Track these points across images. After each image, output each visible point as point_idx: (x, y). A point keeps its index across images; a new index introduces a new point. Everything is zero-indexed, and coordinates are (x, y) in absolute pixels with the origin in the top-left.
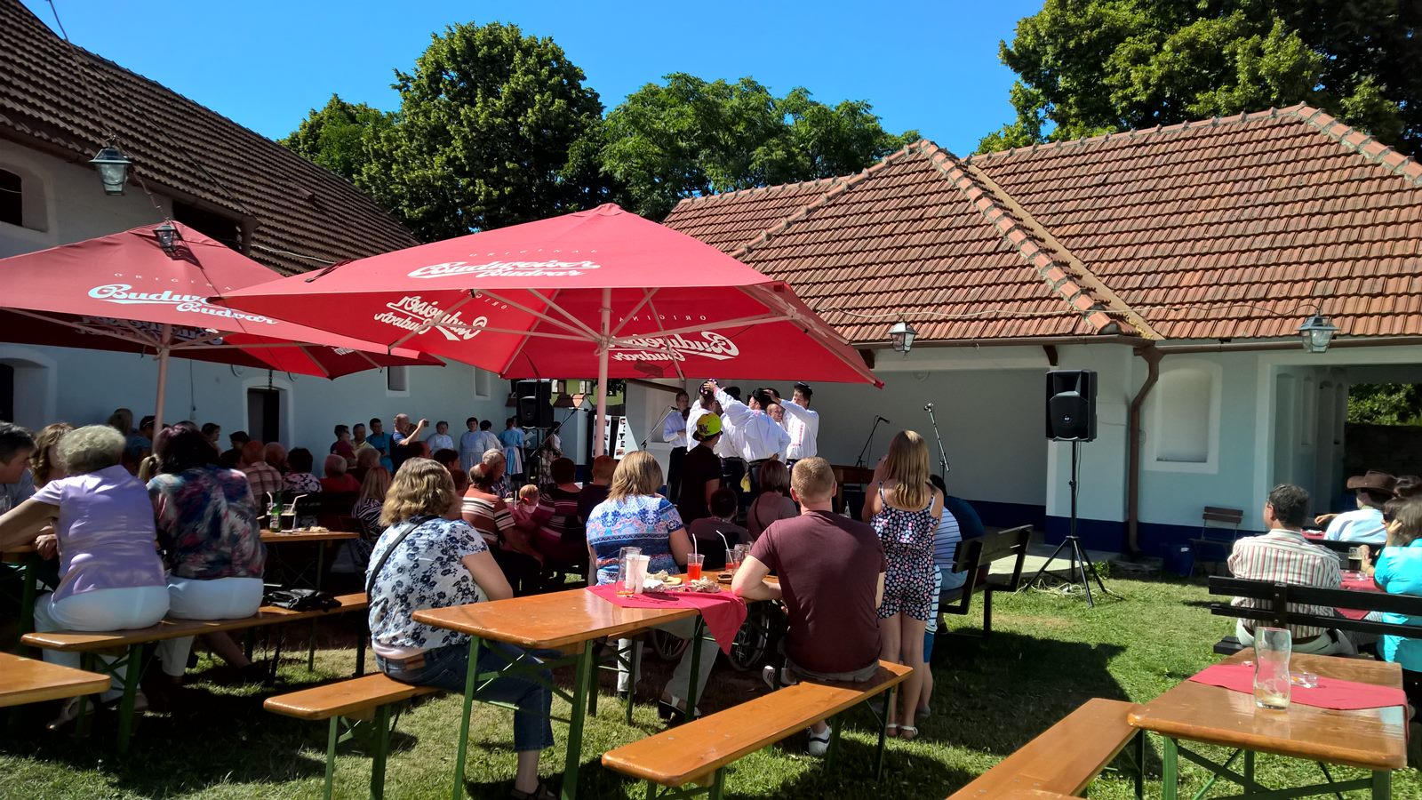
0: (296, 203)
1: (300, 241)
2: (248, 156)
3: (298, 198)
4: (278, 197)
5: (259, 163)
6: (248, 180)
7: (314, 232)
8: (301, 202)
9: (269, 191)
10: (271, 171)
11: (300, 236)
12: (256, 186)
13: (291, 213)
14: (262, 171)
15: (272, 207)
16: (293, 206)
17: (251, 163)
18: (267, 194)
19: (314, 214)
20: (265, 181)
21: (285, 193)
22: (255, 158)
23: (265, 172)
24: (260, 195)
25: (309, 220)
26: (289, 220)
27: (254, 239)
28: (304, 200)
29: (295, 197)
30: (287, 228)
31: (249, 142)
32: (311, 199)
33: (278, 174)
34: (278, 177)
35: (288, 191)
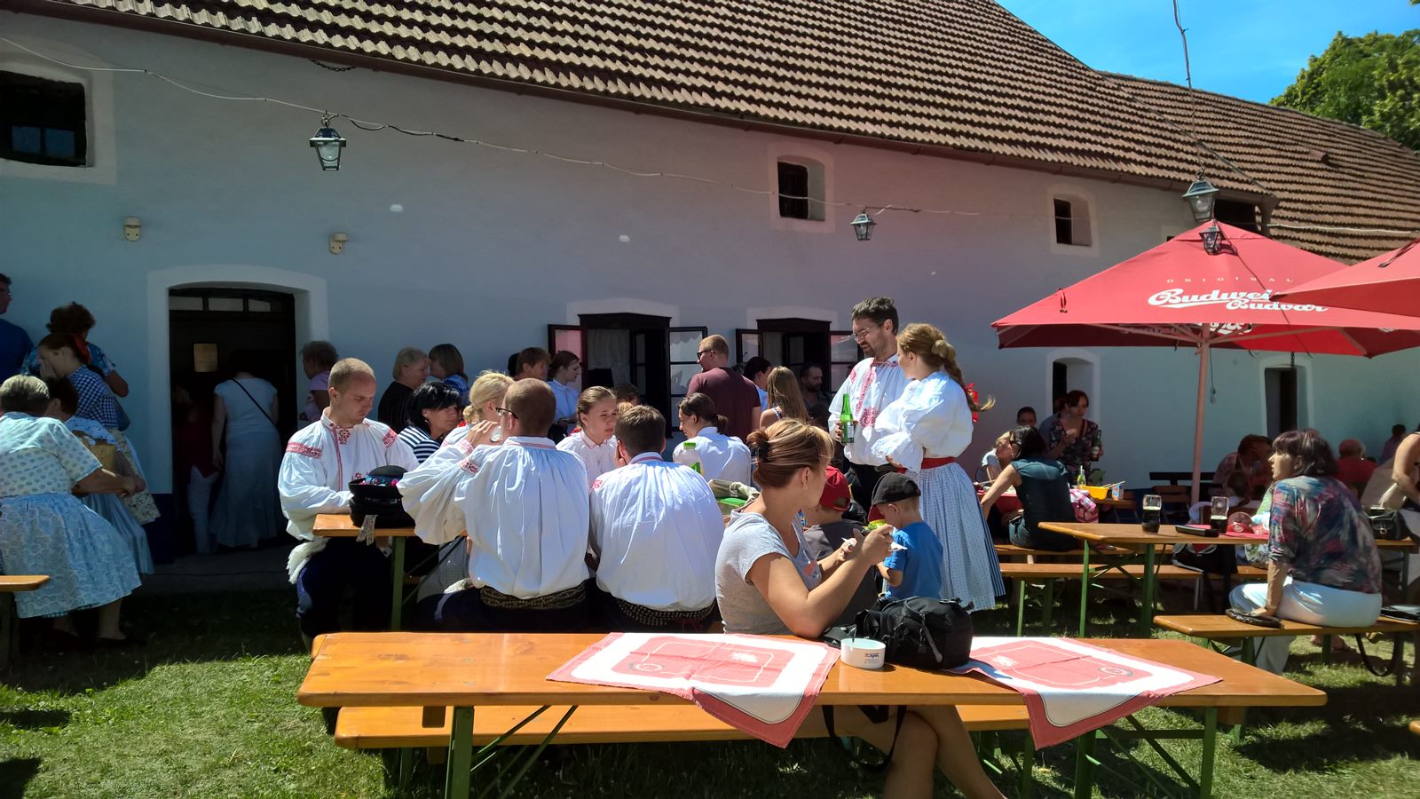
0: (1308, 168)
1: (1316, 207)
2: (1256, 129)
3: (1311, 161)
4: (1288, 165)
5: (1267, 134)
6: (1259, 155)
7: (1331, 195)
8: (1314, 165)
9: (1279, 161)
10: (1281, 140)
11: (1317, 203)
12: (1267, 160)
13: (1305, 179)
14: (1271, 142)
15: (1284, 177)
16: (1306, 172)
17: (1260, 136)
18: (1278, 164)
19: (1330, 175)
20: (1275, 152)
21: (1297, 159)
22: (1263, 131)
23: (1274, 142)
24: (1272, 168)
25: (1324, 182)
26: (1302, 188)
27: (1274, 217)
28: (1318, 162)
29: (1307, 160)
30: (1301, 197)
31: (1256, 115)
32: (1325, 160)
33: (1287, 141)
34: (1288, 144)
35: (1297, 156)
